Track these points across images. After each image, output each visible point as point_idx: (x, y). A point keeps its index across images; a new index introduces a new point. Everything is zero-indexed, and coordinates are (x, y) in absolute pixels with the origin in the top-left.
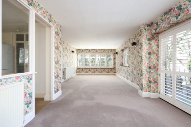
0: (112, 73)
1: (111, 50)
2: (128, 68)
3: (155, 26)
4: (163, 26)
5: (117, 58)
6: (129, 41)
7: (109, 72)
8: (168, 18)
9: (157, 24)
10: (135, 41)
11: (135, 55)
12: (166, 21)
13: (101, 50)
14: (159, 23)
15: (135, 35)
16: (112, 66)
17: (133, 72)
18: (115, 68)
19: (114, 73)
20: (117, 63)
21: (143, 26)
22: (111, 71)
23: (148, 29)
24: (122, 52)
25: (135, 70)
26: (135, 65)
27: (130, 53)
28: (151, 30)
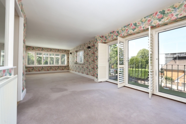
0: (66, 71)
1: (65, 50)
2: (83, 65)
3: (105, 38)
4: (109, 39)
5: (71, 57)
6: (84, 45)
7: (63, 70)
8: (112, 36)
9: (106, 37)
10: (90, 45)
11: (90, 55)
12: (111, 37)
13: (56, 49)
14: (107, 37)
15: (90, 41)
16: (66, 64)
17: (87, 68)
18: (68, 66)
19: (68, 71)
20: (71, 62)
21: (98, 37)
22: (65, 68)
23: (101, 39)
24: (76, 53)
25: (90, 66)
26: (90, 62)
27: (85, 54)
28: (102, 40)
